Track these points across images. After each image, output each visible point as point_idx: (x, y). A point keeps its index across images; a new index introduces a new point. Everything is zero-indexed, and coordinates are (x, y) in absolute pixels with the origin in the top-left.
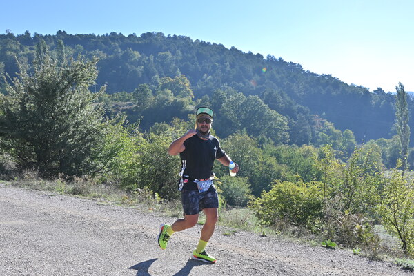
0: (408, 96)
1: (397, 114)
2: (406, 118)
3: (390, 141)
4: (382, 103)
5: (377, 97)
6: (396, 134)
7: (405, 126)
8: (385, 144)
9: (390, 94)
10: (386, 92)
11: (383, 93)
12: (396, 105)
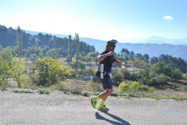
0: (22, 31)
1: (18, 37)
2: (21, 39)
3: (15, 47)
4: (12, 33)
5: (10, 30)
6: (17, 44)
7: (21, 42)
8: (13, 48)
9: (15, 30)
10: (13, 29)
11: (12, 29)
12: (17, 34)
